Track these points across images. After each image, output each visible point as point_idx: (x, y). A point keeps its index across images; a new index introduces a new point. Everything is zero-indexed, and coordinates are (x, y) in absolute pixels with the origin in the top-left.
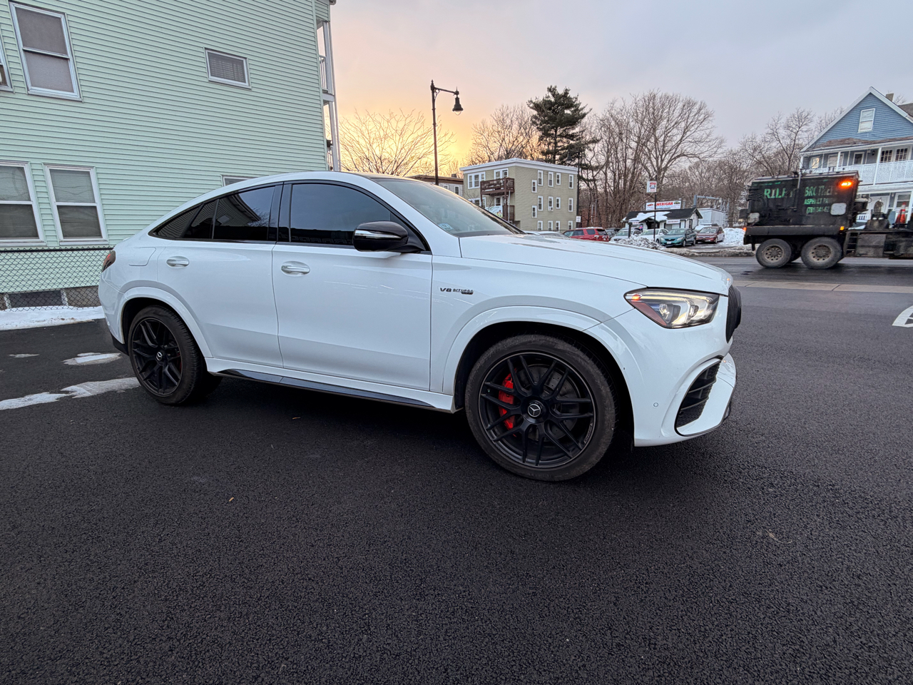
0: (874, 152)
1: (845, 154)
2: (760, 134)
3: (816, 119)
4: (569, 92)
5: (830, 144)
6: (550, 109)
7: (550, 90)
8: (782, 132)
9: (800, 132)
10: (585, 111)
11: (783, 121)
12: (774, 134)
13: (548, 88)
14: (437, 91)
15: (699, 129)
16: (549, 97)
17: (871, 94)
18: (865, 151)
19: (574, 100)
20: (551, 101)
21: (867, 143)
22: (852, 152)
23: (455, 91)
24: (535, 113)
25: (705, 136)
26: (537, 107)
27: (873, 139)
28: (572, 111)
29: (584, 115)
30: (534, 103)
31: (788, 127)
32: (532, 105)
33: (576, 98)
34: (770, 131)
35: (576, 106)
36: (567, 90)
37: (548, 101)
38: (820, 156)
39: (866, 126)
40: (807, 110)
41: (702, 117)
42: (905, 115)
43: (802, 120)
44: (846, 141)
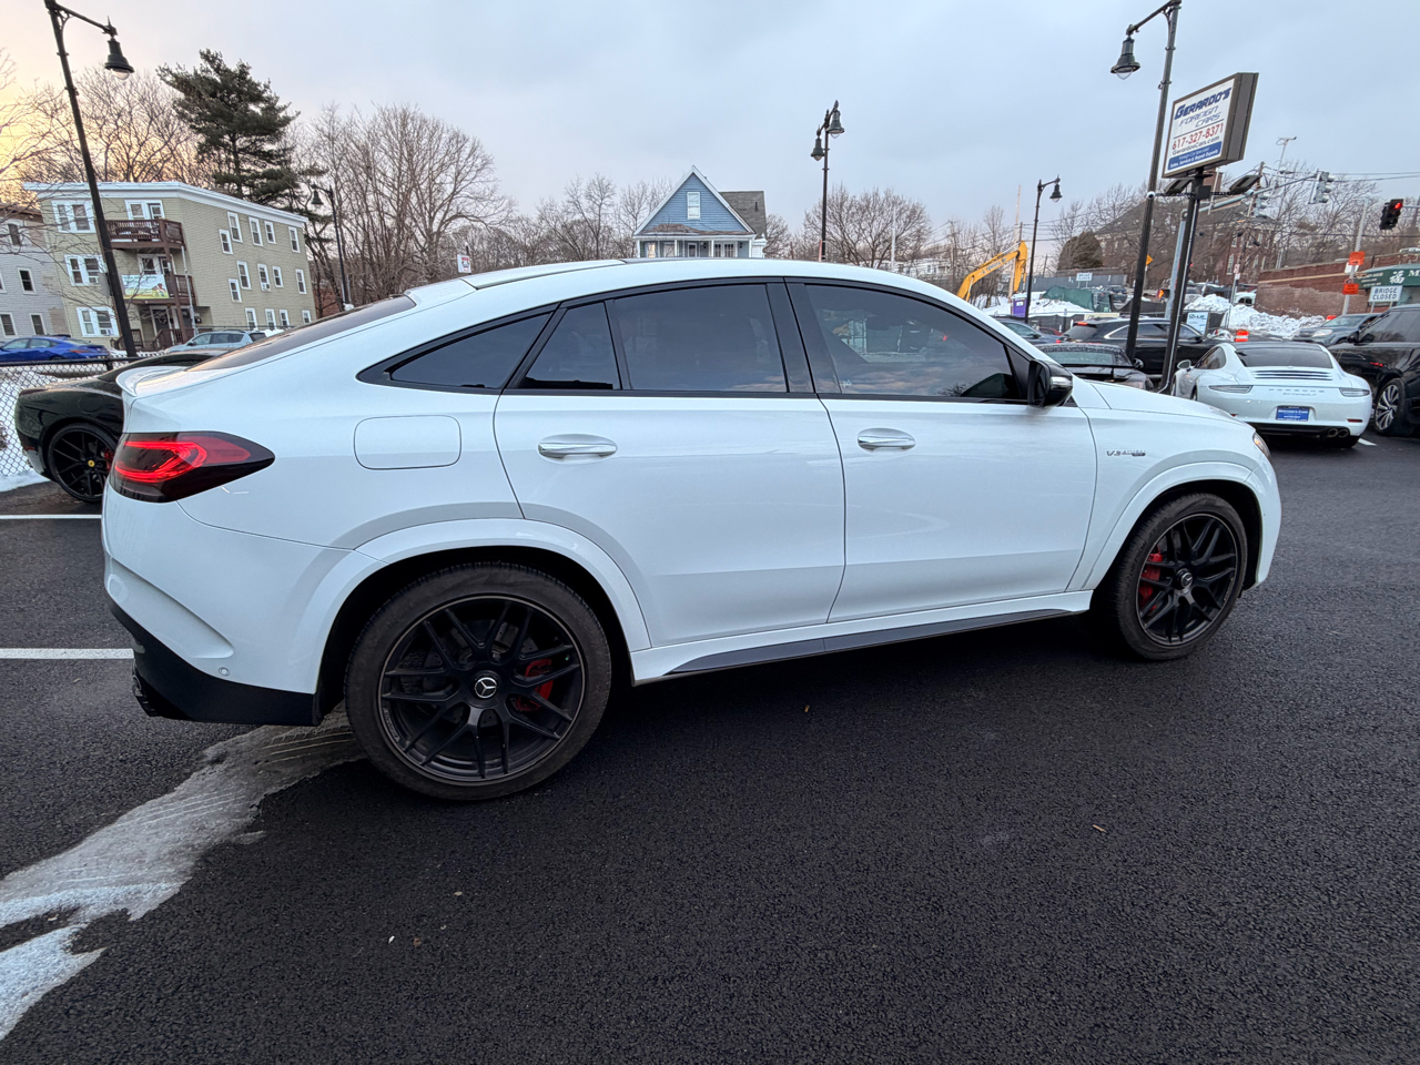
0: (706, 245)
1: (680, 242)
2: (561, 201)
3: (617, 191)
4: (250, 71)
5: (663, 228)
6: (213, 95)
7: (206, 56)
8: (585, 203)
9: (603, 206)
10: (290, 112)
11: (584, 187)
12: (576, 203)
13: (202, 54)
14: (62, 13)
15: (477, 179)
16: (207, 71)
17: (693, 174)
18: (697, 242)
19: (261, 88)
20: (214, 80)
21: (702, 233)
22: (686, 242)
23: (105, 24)
24: (180, 95)
25: (488, 192)
26: (182, 83)
27: (700, 228)
28: (262, 109)
29: (287, 121)
30: (175, 76)
31: (589, 197)
32: (169, 78)
33: (266, 87)
34: (571, 199)
35: (268, 100)
36: (243, 66)
37: (207, 79)
38: (656, 242)
39: (694, 212)
40: (607, 178)
41: (479, 161)
42: (727, 205)
43: (604, 190)
44: (679, 228)
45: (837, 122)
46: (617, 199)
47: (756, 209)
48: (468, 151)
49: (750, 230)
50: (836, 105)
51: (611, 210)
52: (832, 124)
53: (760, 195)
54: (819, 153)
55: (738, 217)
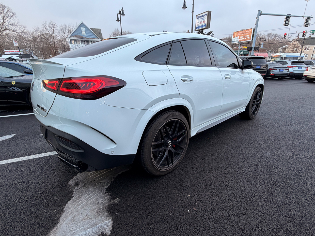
0: (88, 42)
1: (81, 40)
2: (41, 27)
3: (58, 26)
5: (76, 36)
9: (54, 30)
11: (47, 24)
12: (46, 28)
15: (11, 19)
17: (82, 23)
18: (85, 40)
21: (87, 38)
22: (83, 40)
25: (16, 23)
27: (86, 37)
31: (50, 27)
34: (44, 27)
38: (74, 40)
39: (84, 33)
40: (54, 22)
41: (11, 14)
42: (92, 32)
43: (53, 25)
44: (80, 37)
45: (123, 13)
46: (58, 28)
47: (99, 33)
48: (6, 10)
49: (99, 38)
50: (122, 8)
51: (57, 31)
52: (122, 13)
53: (100, 30)
54: (118, 20)
55: (95, 35)
